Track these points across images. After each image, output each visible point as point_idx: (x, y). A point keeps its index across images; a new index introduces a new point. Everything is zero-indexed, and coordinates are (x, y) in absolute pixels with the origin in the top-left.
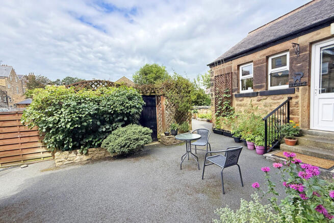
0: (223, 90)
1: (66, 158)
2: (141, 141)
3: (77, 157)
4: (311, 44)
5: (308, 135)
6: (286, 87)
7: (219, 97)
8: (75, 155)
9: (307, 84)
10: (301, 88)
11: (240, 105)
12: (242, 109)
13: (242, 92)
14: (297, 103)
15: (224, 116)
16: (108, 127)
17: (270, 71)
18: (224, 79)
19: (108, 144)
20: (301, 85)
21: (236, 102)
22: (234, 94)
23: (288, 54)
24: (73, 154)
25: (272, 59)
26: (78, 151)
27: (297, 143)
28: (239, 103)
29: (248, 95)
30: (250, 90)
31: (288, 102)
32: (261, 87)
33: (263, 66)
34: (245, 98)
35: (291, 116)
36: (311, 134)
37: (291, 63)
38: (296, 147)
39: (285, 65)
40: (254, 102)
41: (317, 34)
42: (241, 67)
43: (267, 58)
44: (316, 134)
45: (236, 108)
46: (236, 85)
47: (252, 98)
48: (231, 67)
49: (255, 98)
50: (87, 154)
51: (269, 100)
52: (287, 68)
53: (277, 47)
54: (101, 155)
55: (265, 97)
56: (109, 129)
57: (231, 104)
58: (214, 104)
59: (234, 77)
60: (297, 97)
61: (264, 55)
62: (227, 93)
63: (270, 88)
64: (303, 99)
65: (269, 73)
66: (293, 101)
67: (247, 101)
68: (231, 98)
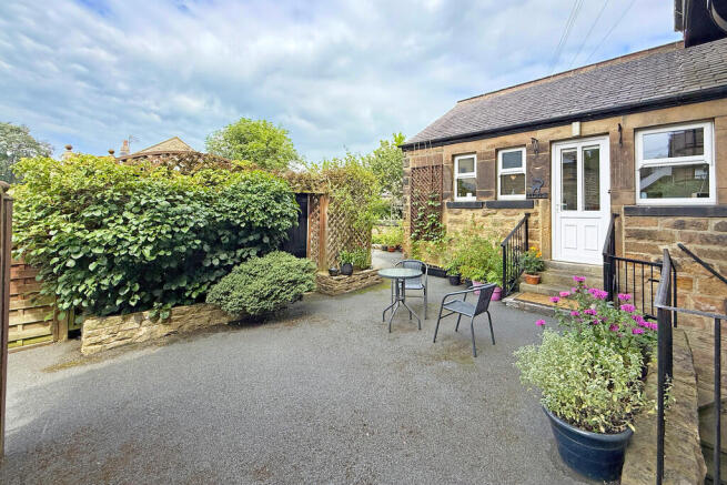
0: (428, 192)
1: (114, 334)
2: (301, 285)
3: (141, 328)
4: (552, 142)
5: (551, 269)
6: (522, 197)
7: (419, 205)
8: (137, 325)
9: (547, 196)
10: (541, 200)
11: (456, 222)
12: (459, 228)
13: (458, 199)
14: (537, 222)
15: (427, 239)
16: (223, 257)
17: (501, 171)
18: (428, 173)
19: (227, 293)
20: (540, 196)
21: (448, 216)
22: (446, 201)
23: (524, 150)
24: (132, 323)
25: (504, 154)
26: (147, 314)
27: (539, 281)
28: (455, 217)
29: (468, 206)
30: (470, 198)
31: (526, 221)
32: (488, 194)
33: (491, 163)
34: (464, 210)
35: (530, 241)
36: (554, 267)
37: (528, 165)
38: (540, 286)
39: (521, 166)
40: (478, 218)
41: (559, 132)
42: (457, 159)
43: (497, 151)
44: (560, 267)
45: (448, 225)
46: (449, 187)
47: (475, 211)
48: (441, 155)
49: (480, 212)
50: (167, 321)
51: (500, 215)
52: (523, 170)
53: (511, 139)
54: (202, 321)
55: (494, 211)
56: (226, 261)
57: (439, 218)
58: (408, 217)
59: (447, 173)
60: (536, 214)
61: (493, 146)
62: (433, 199)
63: (502, 198)
64: (544, 217)
65: (499, 174)
66: (532, 219)
67: (467, 214)
68: (441, 208)
